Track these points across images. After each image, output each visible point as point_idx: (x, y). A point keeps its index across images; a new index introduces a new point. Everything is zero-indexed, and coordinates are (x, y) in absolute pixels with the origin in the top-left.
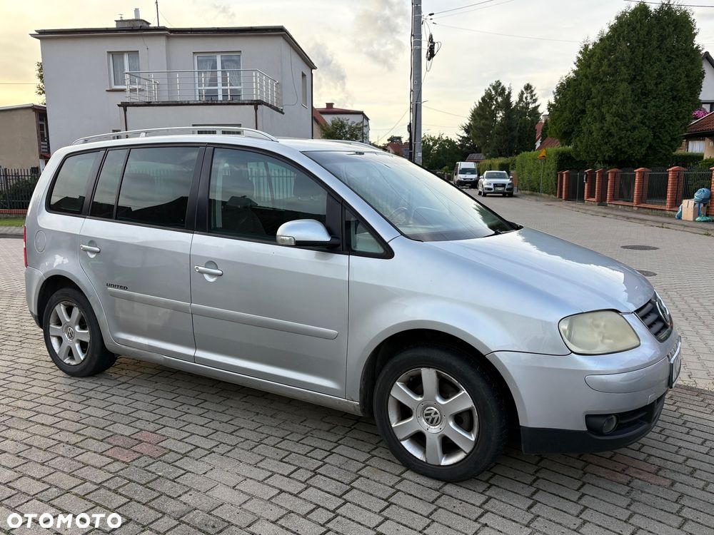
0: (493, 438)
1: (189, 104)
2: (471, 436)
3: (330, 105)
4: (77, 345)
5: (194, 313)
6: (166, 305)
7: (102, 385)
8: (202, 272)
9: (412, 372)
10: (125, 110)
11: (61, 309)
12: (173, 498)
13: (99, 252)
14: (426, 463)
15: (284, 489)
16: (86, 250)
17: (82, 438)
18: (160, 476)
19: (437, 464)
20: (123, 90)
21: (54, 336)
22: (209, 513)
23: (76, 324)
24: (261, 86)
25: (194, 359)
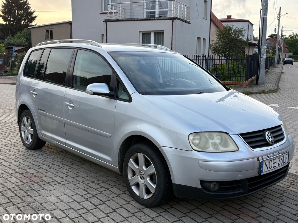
0: (161, 187)
1: (138, 20)
2: (154, 186)
3: (229, 17)
4: (30, 135)
5: (66, 123)
6: (56, 119)
7: (37, 154)
8: (68, 105)
9: (135, 155)
10: (106, 24)
11: (25, 119)
12: (32, 197)
13: (36, 94)
14: (139, 197)
15: (76, 200)
16: (33, 94)
17: (15, 172)
18: (33, 189)
19: (143, 198)
20: (106, 13)
21: (23, 131)
22: (41, 204)
23: (29, 126)
24: (177, 9)
25: (66, 144)
